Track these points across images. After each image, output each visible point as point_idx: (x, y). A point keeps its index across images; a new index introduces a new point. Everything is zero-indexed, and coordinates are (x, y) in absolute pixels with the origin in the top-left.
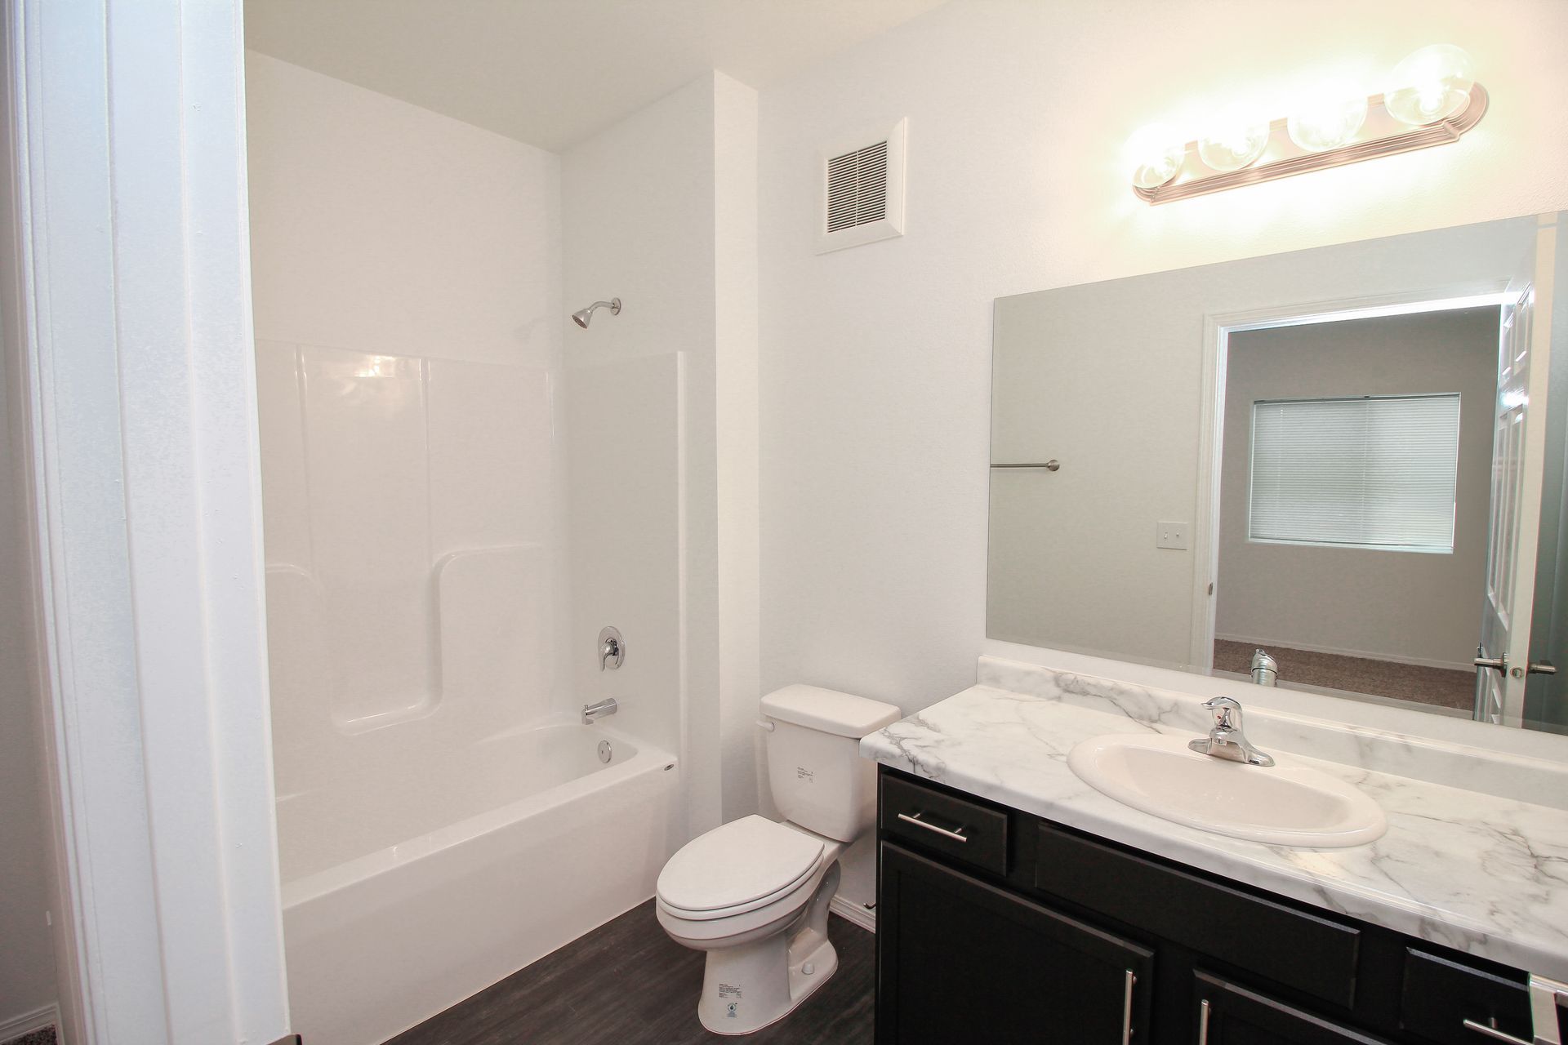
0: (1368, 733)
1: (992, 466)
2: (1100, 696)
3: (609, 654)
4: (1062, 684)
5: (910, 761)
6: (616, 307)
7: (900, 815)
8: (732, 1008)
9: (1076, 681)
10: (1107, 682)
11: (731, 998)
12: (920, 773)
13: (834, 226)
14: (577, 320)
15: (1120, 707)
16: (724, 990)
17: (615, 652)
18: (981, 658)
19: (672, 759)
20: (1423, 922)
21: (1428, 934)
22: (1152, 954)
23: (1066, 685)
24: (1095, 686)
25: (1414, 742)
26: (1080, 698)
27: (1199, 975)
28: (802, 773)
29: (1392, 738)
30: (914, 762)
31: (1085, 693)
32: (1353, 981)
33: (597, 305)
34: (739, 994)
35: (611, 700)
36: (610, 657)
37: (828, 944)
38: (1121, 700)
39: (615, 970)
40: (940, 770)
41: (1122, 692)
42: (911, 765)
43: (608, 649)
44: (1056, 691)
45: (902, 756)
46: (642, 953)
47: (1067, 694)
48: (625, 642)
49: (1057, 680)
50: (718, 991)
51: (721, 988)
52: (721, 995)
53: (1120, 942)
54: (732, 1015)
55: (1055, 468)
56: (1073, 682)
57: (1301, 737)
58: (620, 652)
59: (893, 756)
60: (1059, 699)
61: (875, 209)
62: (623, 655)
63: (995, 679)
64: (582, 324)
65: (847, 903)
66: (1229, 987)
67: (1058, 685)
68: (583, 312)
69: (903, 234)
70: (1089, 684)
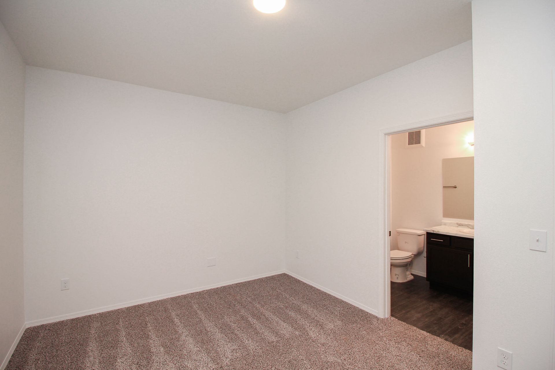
1: (443, 187)
2: (465, 226)
7: (431, 239)
9: (461, 224)
10: (466, 223)
11: (397, 276)
12: (435, 232)
13: (409, 144)
18: (442, 221)
23: (459, 224)
28: (406, 242)
30: (433, 231)
31: (463, 225)
34: (399, 275)
38: (469, 226)
40: (438, 231)
41: (469, 225)
44: (457, 225)
45: (431, 230)
50: (395, 275)
54: (397, 279)
55: (456, 188)
60: (458, 227)
61: (418, 142)
63: (445, 224)
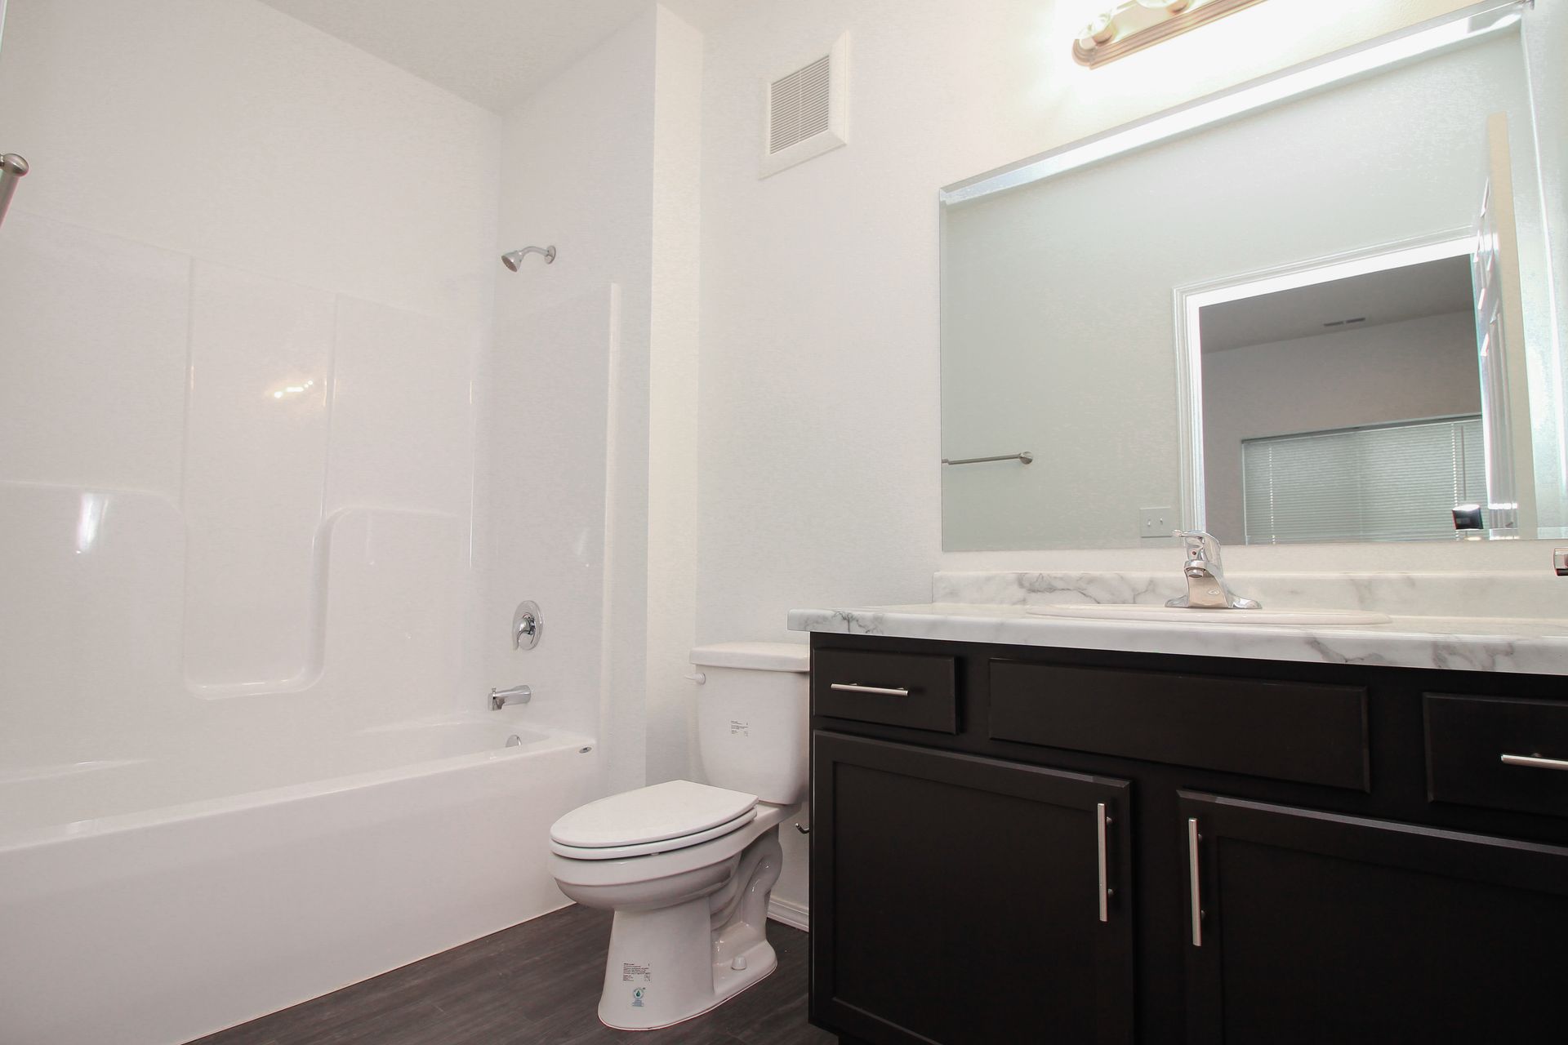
0: (1364, 575)
2: (1068, 589)
3: (524, 631)
4: (1027, 584)
5: (844, 619)
6: (550, 255)
7: (833, 686)
8: (638, 995)
9: (1041, 577)
10: (1075, 572)
11: (638, 981)
12: (857, 631)
13: (777, 145)
14: (506, 260)
15: (1091, 597)
16: (630, 970)
17: (531, 630)
18: (937, 575)
19: (590, 742)
20: (1436, 647)
21: (1444, 661)
22: (1128, 783)
23: (1031, 584)
24: (1061, 579)
25: (1416, 574)
26: (1047, 595)
27: (1183, 794)
29: (1393, 575)
30: (848, 619)
31: (1052, 589)
32: (1366, 752)
33: (529, 249)
34: (644, 975)
35: (525, 687)
36: (525, 635)
37: (766, 943)
38: (1092, 590)
39: (501, 974)
40: (877, 620)
41: (1092, 581)
42: (846, 622)
43: (523, 626)
44: (1020, 593)
45: (835, 616)
46: (537, 958)
47: (1033, 595)
48: (543, 619)
49: (1020, 581)
50: (621, 973)
51: (625, 969)
52: (625, 978)
53: (1089, 779)
54: (638, 1004)
55: (1028, 461)
56: (1038, 578)
57: (1292, 592)
58: (537, 630)
59: (825, 619)
60: (1024, 601)
61: (818, 119)
62: (540, 633)
63: (953, 593)
64: (512, 267)
65: (791, 906)
66: (1221, 800)
67: (1021, 585)
68: (514, 254)
69: (846, 142)
70: (1055, 578)
